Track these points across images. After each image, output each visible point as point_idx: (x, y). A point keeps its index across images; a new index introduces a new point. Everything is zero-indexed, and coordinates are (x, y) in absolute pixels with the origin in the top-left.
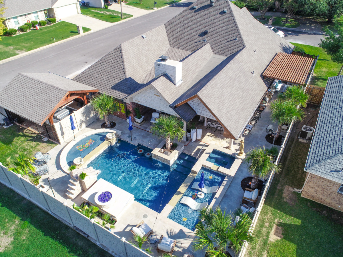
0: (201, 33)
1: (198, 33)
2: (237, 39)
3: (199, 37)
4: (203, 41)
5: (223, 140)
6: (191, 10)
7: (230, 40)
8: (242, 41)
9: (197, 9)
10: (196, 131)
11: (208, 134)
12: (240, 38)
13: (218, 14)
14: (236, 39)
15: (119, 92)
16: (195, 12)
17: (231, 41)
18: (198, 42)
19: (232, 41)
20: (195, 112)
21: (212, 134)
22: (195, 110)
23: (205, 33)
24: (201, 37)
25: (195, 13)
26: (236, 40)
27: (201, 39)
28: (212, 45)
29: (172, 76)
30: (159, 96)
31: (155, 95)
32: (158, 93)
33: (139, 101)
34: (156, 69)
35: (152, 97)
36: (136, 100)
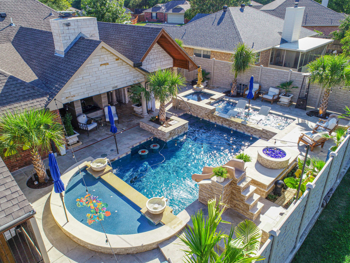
4: (9, 26)
17: (47, 17)
29: (93, 36)
30: (108, 64)
31: (102, 66)
32: (106, 59)
33: (74, 95)
34: (64, 33)
35: (97, 72)
36: (67, 98)
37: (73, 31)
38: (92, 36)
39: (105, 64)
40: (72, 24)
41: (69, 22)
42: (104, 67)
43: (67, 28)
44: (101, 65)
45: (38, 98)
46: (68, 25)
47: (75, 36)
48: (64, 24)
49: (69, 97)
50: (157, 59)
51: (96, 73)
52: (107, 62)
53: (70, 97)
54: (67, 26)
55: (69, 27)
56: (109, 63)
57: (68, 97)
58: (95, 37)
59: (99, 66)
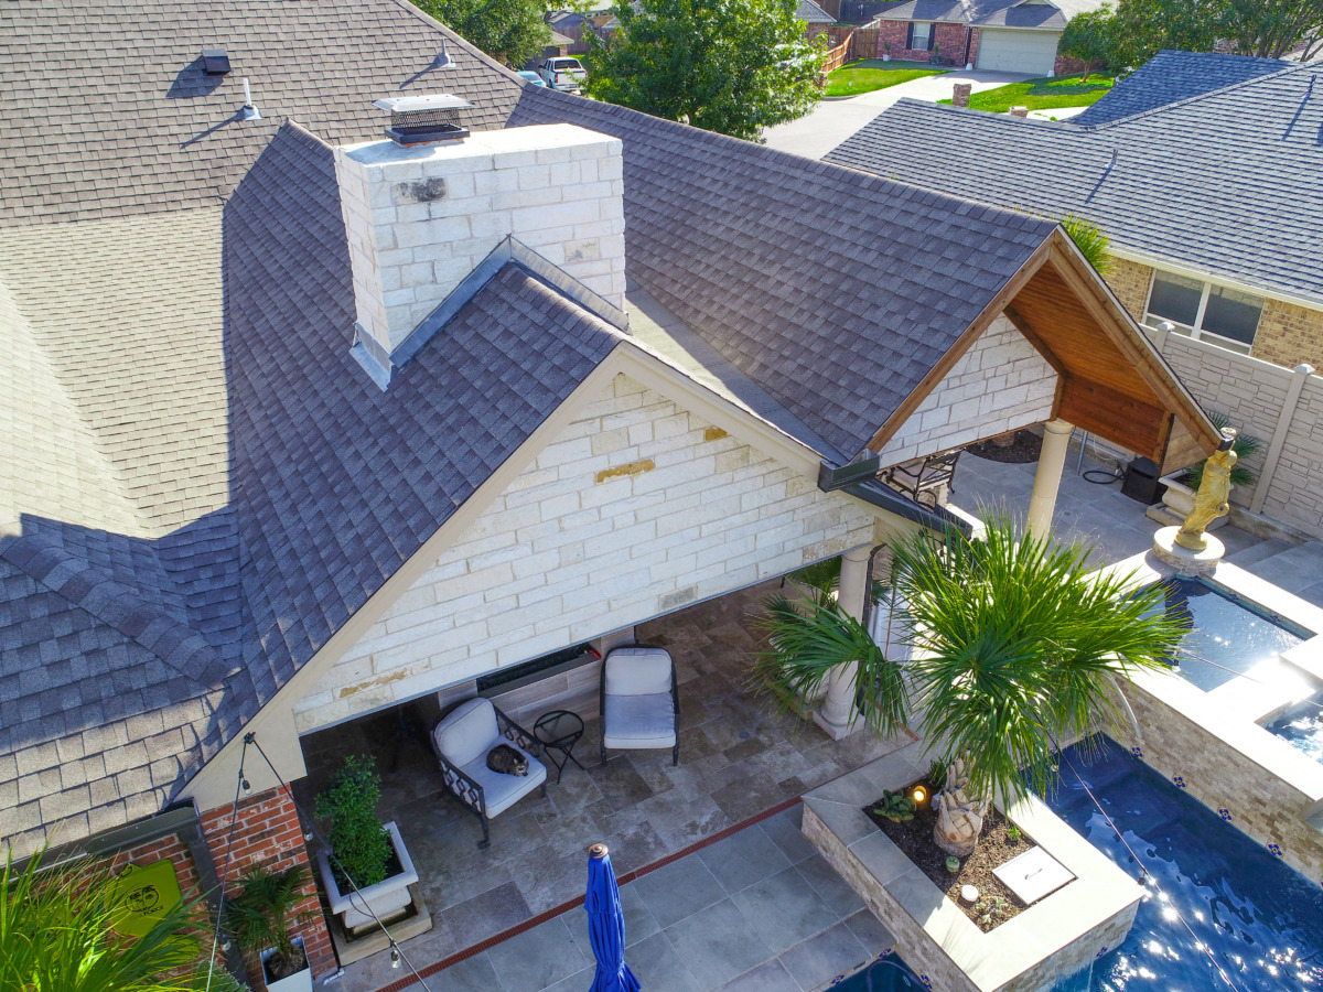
0: (174, 76)
1: (154, 78)
2: (447, 57)
3: (182, 102)
4: (235, 119)
8: (482, 63)
12: (462, 52)
14: (440, 60)
17: (419, 75)
18: (204, 135)
24: (198, 100)
26: (452, 65)
29: (586, 253)
30: (648, 465)
31: (606, 480)
32: (640, 434)
33: (399, 670)
34: (396, 246)
35: (567, 523)
36: (346, 692)
37: (457, 231)
38: (579, 255)
39: (628, 469)
40: (453, 186)
41: (433, 173)
42: (622, 484)
43: (420, 210)
44: (601, 477)
45: (149, 710)
46: (429, 192)
47: (468, 259)
48: (404, 186)
49: (365, 685)
50: (965, 379)
51: (562, 530)
52: (645, 454)
53: (372, 687)
54: (422, 200)
55: (437, 207)
56: (659, 462)
57: (355, 690)
58: (600, 259)
59: (590, 480)
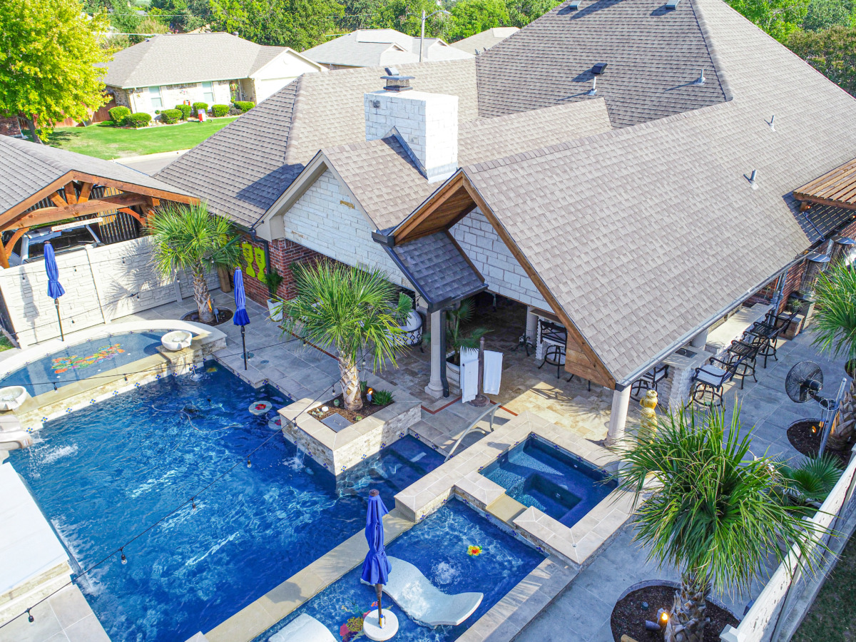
0: (581, 73)
1: (574, 72)
2: (704, 79)
3: (574, 83)
4: (584, 94)
5: (593, 415)
6: (562, 14)
7: (677, 84)
8: (720, 85)
9: (580, 9)
10: (481, 357)
11: (542, 385)
12: (715, 77)
13: (648, 16)
14: (698, 80)
15: (251, 207)
16: (574, 18)
17: (680, 86)
18: (569, 97)
19: (684, 88)
20: (482, 280)
21: (557, 390)
22: (480, 271)
23: (597, 70)
24: (580, 84)
25: (573, 22)
26: (701, 84)
27: (579, 88)
28: (613, 103)
29: (415, 141)
30: (353, 206)
33: (302, 234)
34: (369, 120)
35: (334, 213)
36: (293, 232)
37: (382, 120)
39: (347, 204)
40: (382, 105)
41: (378, 99)
42: (344, 208)
43: (374, 110)
44: (342, 202)
47: (384, 131)
48: (371, 101)
49: (296, 234)
52: (352, 201)
54: (375, 107)
55: (378, 110)
56: (356, 207)
58: (418, 144)
59: (339, 202)
